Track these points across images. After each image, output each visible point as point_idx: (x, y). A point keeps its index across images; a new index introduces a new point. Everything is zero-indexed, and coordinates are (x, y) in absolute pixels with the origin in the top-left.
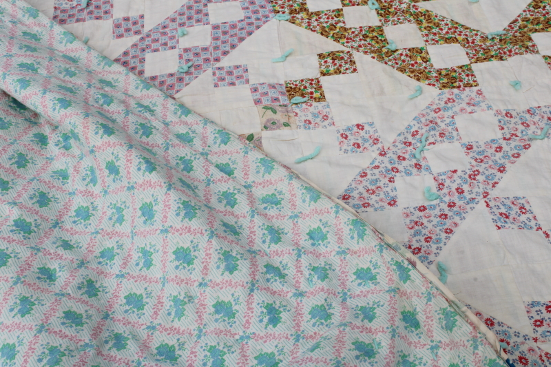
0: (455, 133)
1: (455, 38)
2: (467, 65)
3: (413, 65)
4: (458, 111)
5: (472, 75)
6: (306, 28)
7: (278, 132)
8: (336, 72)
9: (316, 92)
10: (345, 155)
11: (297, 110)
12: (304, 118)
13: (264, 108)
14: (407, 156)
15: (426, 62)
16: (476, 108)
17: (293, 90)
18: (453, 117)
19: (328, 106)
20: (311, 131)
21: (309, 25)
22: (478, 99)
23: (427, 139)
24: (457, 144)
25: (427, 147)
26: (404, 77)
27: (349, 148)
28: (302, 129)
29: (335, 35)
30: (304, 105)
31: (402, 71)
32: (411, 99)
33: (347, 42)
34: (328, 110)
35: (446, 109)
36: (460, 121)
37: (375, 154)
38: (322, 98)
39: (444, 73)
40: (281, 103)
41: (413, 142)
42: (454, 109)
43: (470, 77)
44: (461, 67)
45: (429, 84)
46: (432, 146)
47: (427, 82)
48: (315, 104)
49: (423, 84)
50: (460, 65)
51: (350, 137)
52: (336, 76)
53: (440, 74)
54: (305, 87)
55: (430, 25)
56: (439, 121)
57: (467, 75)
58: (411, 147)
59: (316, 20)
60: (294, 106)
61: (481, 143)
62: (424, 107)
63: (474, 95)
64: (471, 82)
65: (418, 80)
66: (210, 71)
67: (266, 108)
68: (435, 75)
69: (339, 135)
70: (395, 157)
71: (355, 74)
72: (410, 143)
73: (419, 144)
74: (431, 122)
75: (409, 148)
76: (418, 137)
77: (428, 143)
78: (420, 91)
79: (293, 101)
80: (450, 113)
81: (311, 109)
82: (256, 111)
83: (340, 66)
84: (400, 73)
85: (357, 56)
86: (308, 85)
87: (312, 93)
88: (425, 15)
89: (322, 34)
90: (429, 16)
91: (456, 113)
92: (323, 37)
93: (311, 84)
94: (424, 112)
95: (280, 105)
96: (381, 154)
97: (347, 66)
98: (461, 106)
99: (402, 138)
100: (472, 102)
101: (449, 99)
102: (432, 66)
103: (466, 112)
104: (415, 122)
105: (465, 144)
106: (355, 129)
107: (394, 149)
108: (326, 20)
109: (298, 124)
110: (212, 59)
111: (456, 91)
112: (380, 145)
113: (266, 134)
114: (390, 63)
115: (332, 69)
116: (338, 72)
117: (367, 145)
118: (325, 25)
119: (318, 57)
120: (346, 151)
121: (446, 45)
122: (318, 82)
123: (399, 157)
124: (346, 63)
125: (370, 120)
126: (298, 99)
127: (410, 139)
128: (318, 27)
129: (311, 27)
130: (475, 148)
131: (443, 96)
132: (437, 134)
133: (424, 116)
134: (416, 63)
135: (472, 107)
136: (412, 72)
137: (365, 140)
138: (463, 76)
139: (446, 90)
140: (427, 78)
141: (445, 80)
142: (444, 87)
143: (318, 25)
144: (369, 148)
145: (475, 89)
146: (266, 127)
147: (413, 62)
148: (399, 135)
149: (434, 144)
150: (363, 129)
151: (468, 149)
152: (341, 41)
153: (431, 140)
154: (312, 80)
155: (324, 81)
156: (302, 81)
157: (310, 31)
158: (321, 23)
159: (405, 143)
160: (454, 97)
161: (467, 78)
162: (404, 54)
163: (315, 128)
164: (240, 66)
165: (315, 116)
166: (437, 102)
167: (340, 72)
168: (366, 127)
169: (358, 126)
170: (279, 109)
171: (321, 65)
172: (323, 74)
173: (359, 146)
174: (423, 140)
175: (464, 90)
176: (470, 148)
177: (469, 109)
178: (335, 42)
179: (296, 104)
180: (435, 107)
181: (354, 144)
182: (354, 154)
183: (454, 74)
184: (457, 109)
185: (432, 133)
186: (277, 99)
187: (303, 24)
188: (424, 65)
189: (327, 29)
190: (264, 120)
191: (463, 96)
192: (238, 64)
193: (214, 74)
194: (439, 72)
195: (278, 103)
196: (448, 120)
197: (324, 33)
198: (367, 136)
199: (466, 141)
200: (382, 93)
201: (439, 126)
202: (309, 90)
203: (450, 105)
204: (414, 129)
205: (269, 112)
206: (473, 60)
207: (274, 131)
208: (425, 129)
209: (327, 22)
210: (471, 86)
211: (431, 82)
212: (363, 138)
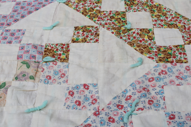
0: (162, 102)
1: (176, 25)
2: (181, 46)
3: (141, 41)
4: (168, 82)
5: (184, 54)
6: (74, 9)
7: (24, 83)
8: (82, 41)
9: (63, 54)
10: (67, 110)
11: (45, 68)
12: (47, 74)
13: (22, 62)
14: (116, 118)
15: (151, 40)
16: (183, 81)
17: (49, 51)
18: (163, 87)
19: (68, 67)
20: (49, 85)
21: (76, 7)
22: (185, 74)
23: (137, 105)
24: (162, 112)
25: (136, 112)
26: (131, 50)
27: (72, 105)
28: (42, 83)
29: (91, 15)
30: (51, 63)
31: (131, 45)
32: (133, 67)
33: (98, 21)
34: (66, 69)
35: (158, 79)
36: (168, 91)
37: (90, 113)
38: (66, 59)
39: (162, 49)
40: (36, 60)
41: (125, 105)
42: (165, 80)
43: (182, 55)
44: (176, 47)
45: (149, 57)
46: (140, 111)
47: (148, 56)
48: (59, 63)
49: (145, 57)
50: (176, 44)
51: (76, 95)
52: (82, 44)
53: (159, 50)
54: (57, 50)
55: (159, 14)
56: (151, 89)
57: (180, 53)
58: (122, 111)
59: (83, 4)
60: (44, 63)
61: (183, 115)
62: (142, 75)
63: (183, 70)
64: (183, 59)
65: (142, 53)
67: (24, 63)
68: (155, 50)
69: (67, 92)
70: (106, 118)
71: (96, 43)
72: (122, 106)
73: (129, 109)
74: (144, 89)
75: (120, 111)
76: (130, 101)
77: (137, 108)
78: (142, 62)
79: (45, 60)
80: (161, 83)
81: (55, 67)
82: (16, 63)
83: (87, 36)
84: (130, 46)
85: (102, 31)
86: (59, 48)
87: (60, 55)
88: (157, 7)
89: (83, 13)
90: (160, 8)
91: (166, 84)
92: (83, 16)
93: (62, 48)
94: (140, 80)
95: (35, 62)
96: (95, 114)
97: (92, 37)
98: (171, 78)
99: (116, 101)
100: (181, 76)
101: (163, 71)
102: (155, 43)
103: (175, 83)
104: (131, 88)
105: (168, 114)
106: (82, 87)
107: (107, 111)
108: (89, 5)
109: (41, 78)
110: (6, 24)
111: (169, 65)
112: (96, 106)
114: (124, 38)
115: (81, 38)
116: (84, 41)
117: (86, 104)
118: (87, 8)
119: (74, 29)
120: (68, 107)
121: (168, 29)
122: (68, 47)
123: (110, 118)
124: (92, 35)
125: (95, 82)
126: (49, 58)
127: (124, 103)
128: (82, 9)
129: (78, 8)
130: (177, 119)
131: (158, 68)
132: (147, 100)
133: (139, 83)
134: (144, 40)
135: (180, 81)
136: (138, 46)
137: (86, 99)
138: (177, 53)
139: (161, 64)
140: (149, 52)
141: (162, 56)
142: (160, 60)
143: (82, 7)
144: (88, 106)
145: (185, 65)
146: (16, 78)
147: (141, 39)
148: (115, 98)
149: (142, 110)
150: (88, 89)
151: (171, 118)
152: (94, 19)
153: (141, 106)
154: (64, 45)
155: (73, 46)
156: (57, 45)
157: (76, 11)
158: (85, 6)
159: (118, 106)
160: (166, 70)
161: (179, 55)
162: (136, 32)
163: (52, 83)
165: (56, 73)
166: (153, 72)
167: (86, 41)
168: (91, 88)
169: (85, 85)
170: (33, 64)
171: (74, 34)
172: (74, 41)
173: (79, 104)
174: (133, 105)
175: (176, 65)
176: (172, 117)
177: (177, 82)
178: (90, 20)
179: (46, 62)
180: (150, 76)
181: (76, 102)
182: (74, 110)
183: (170, 52)
184: (167, 80)
185: (143, 99)
186: (34, 57)
187: (73, 6)
188: (149, 42)
189: (87, 11)
190: (19, 72)
191: (174, 70)
193: (2, 34)
194: (159, 48)
195: (34, 60)
196: (158, 89)
197: (84, 13)
198: (89, 95)
199: (170, 110)
200: (112, 60)
201: (150, 94)
202: (59, 52)
203: (162, 76)
204: (128, 94)
205: (25, 66)
206: (187, 42)
207: (22, 82)
208: (138, 95)
209: (89, 6)
210: (182, 62)
211: (151, 55)
212: (85, 97)
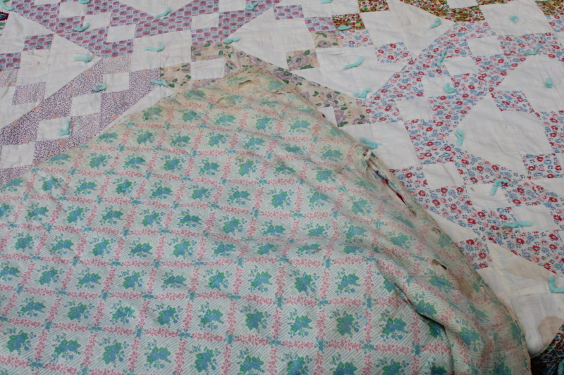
0: (467, 51)
2: (476, 7)
3: (433, 6)
4: (469, 36)
5: (480, 13)
7: (329, 49)
8: (372, 10)
9: (357, 23)
10: (382, 64)
11: (343, 35)
12: (348, 40)
13: (316, 33)
14: (430, 65)
15: (443, 4)
16: (483, 34)
17: (338, 22)
18: (465, 40)
19: (367, 32)
20: (355, 48)
22: (484, 29)
23: (445, 53)
24: (468, 58)
25: (445, 59)
26: (426, 13)
27: (385, 59)
28: (348, 47)
30: (348, 32)
31: (424, 9)
32: (433, 27)
34: (367, 34)
35: (459, 35)
36: (471, 43)
37: (405, 63)
38: (362, 26)
39: (457, 11)
40: (330, 30)
41: (435, 55)
42: (466, 35)
43: (478, 14)
44: (471, 8)
45: (446, 18)
46: (449, 58)
47: (444, 17)
48: (356, 31)
49: (442, 18)
50: (471, 6)
51: (385, 52)
52: (372, 13)
53: (455, 12)
54: (349, 20)
56: (454, 43)
57: (476, 13)
58: (433, 59)
60: (340, 32)
61: (488, 57)
62: (443, 33)
63: (481, 26)
64: (479, 17)
65: (438, 15)
66: (271, 9)
67: (318, 33)
68: (450, 12)
69: (377, 51)
70: (421, 65)
71: (387, 11)
72: (432, 57)
73: (439, 57)
74: (448, 43)
75: (431, 60)
76: (438, 52)
77: (446, 56)
78: (439, 23)
79: (340, 28)
80: (463, 37)
81: (354, 34)
82: (311, 35)
83: (376, 5)
84: (423, 11)
86: (350, 18)
87: (354, 24)
91: (467, 37)
93: (353, 18)
94: (443, 37)
95: (329, 32)
96: (410, 63)
97: (381, 6)
98: (471, 33)
99: (426, 53)
100: (480, 30)
101: (462, 28)
102: (448, 7)
103: (476, 37)
104: (436, 43)
105: (475, 58)
106: (389, 47)
107: (420, 60)
109: (344, 43)
110: (272, 1)
111: (467, 23)
112: (409, 57)
113: (318, 50)
114: (415, 4)
115: (369, 8)
116: (374, 9)
117: (399, 57)
120: (383, 61)
122: (359, 16)
123: (424, 65)
124: (380, 3)
125: (401, 41)
126: (343, 27)
127: (432, 54)
130: (483, 60)
131: (457, 26)
132: (453, 51)
133: (442, 39)
134: (436, 4)
135: (480, 34)
136: (433, 10)
137: (397, 54)
138: (473, 13)
139: (460, 22)
140: (445, 14)
141: (459, 16)
142: (458, 20)
144: (401, 59)
145: (482, 22)
146: (319, 46)
147: (433, 4)
148: (424, 51)
149: (451, 57)
150: (395, 47)
151: (477, 61)
153: (449, 54)
154: (354, 15)
155: (363, 16)
156: (346, 15)
159: (429, 56)
160: (466, 27)
161: (476, 15)
163: (357, 46)
164: (296, 6)
165: (357, 38)
166: (453, 30)
167: (376, 10)
168: (398, 46)
169: (391, 45)
170: (328, 34)
171: (360, 5)
172: (362, 11)
173: (392, 58)
174: (443, 54)
175: (473, 22)
176: (478, 60)
177: (478, 35)
179: (342, 31)
180: (451, 33)
181: (389, 57)
182: (389, 63)
183: (465, 12)
184: (469, 34)
185: (450, 50)
186: (326, 28)
188: (442, 6)
190: (317, 41)
191: (473, 26)
192: (294, 4)
193: (275, 11)
194: (454, 11)
195: (327, 30)
196: (461, 43)
198: (398, 52)
199: (475, 55)
200: (409, 23)
201: (454, 46)
202: (352, 22)
203: (462, 32)
204: (435, 47)
205: (321, 36)
206: (480, 3)
207: (326, 49)
208: (444, 47)
210: (479, 20)
211: (448, 16)
212: (395, 53)
